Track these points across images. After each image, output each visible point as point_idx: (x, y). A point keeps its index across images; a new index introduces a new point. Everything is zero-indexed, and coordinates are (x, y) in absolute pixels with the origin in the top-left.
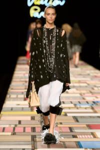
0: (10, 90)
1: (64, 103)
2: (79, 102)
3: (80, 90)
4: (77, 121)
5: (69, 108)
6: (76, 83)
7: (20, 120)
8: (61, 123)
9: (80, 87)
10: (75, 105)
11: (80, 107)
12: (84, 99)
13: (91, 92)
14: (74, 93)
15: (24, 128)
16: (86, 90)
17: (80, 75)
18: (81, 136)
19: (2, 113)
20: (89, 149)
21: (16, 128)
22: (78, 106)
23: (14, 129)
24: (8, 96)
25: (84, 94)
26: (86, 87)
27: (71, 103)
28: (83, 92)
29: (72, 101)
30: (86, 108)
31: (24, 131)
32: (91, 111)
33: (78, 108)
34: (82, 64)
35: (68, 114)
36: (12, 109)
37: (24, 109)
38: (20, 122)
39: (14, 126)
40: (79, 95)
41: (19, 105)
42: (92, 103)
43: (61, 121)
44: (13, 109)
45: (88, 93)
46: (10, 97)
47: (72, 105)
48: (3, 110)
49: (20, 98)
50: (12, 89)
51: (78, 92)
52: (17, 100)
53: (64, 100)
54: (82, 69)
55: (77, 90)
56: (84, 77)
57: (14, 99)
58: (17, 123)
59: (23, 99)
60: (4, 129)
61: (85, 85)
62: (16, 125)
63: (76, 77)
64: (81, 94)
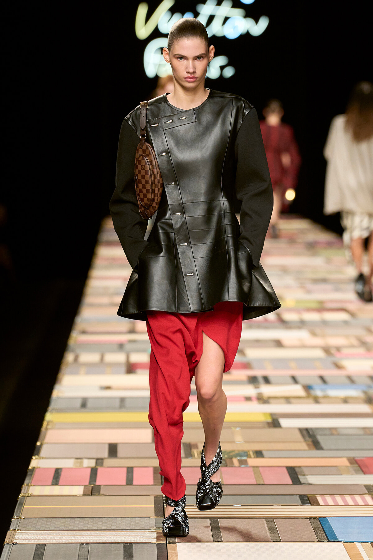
0: (76, 337)
1: (267, 380)
2: (322, 378)
3: (323, 336)
4: (316, 445)
5: (288, 399)
6: (309, 310)
7: (113, 441)
8: (259, 454)
9: (325, 323)
10: (308, 388)
11: (326, 397)
12: (338, 366)
13: (363, 344)
14: (304, 346)
15: (130, 471)
16: (347, 337)
17: (324, 281)
18: (329, 499)
19: (49, 417)
20: (358, 545)
21: (100, 470)
22: (319, 393)
23: (94, 472)
24: (69, 357)
25: (338, 349)
26: (346, 323)
27: (295, 380)
28: (334, 341)
29: (296, 373)
30: (345, 401)
31: (130, 482)
32: (365, 408)
33: (316, 400)
34: (329, 245)
35: (284, 422)
36: (84, 404)
37: (128, 403)
38: (113, 450)
39: (92, 463)
40: (319, 353)
41: (108, 388)
42: (369, 381)
43: (258, 447)
44: (89, 404)
45: (352, 346)
46: (76, 359)
47: (297, 390)
48: (53, 405)
49: (114, 365)
50: (84, 332)
51: (318, 341)
52: (103, 373)
53: (269, 372)
54: (329, 261)
55: (314, 334)
56: (337, 290)
57: (92, 368)
58: (106, 454)
59: (124, 369)
60: (58, 472)
61: (343, 316)
62: (99, 461)
63: (309, 292)
64: (327, 350)
